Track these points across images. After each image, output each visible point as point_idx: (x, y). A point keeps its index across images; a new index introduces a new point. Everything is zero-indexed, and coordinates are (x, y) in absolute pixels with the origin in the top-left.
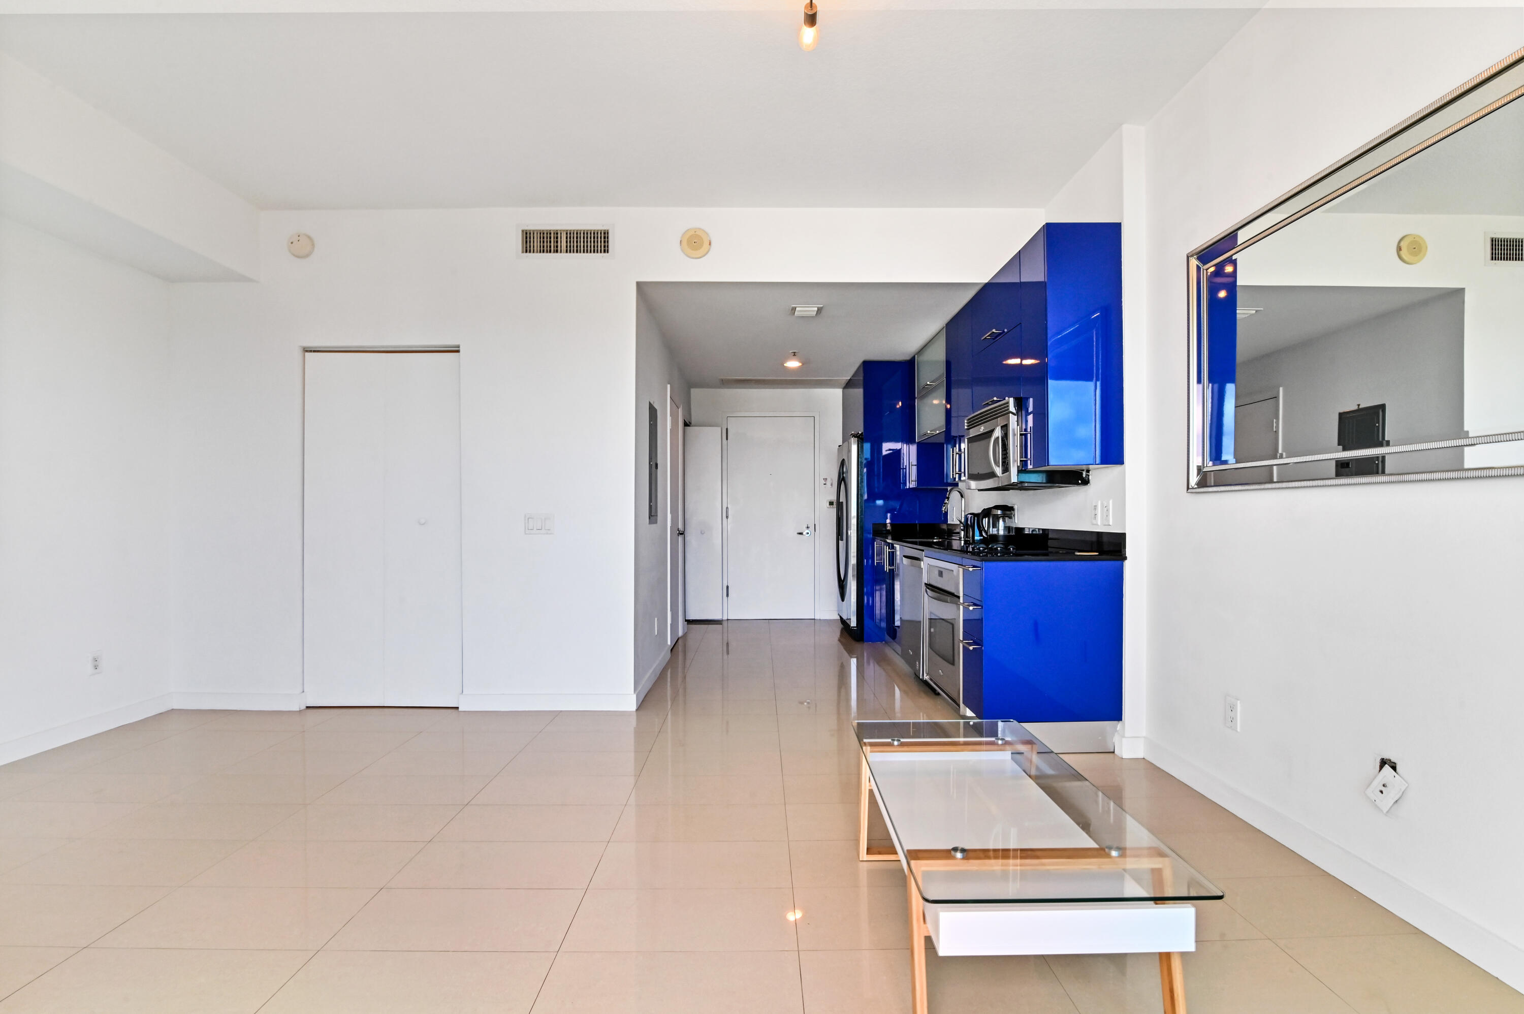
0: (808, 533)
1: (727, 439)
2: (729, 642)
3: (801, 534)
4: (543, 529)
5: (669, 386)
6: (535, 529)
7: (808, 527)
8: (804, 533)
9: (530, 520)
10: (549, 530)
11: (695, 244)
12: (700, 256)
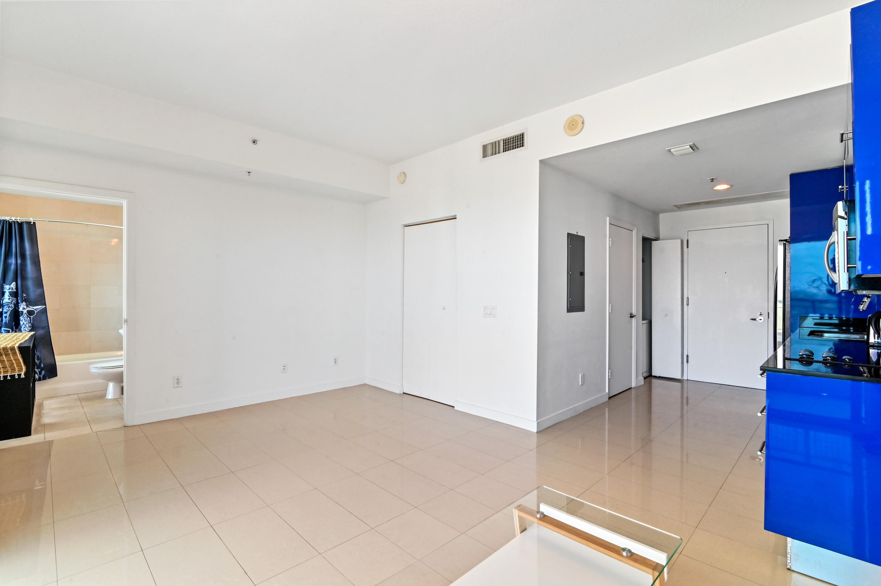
0: (761, 320)
1: (688, 247)
2: (689, 397)
3: (754, 320)
4: (491, 314)
5: (608, 218)
6: (488, 314)
7: (761, 315)
8: (757, 320)
9: (486, 309)
10: (494, 315)
11: (573, 126)
12: (577, 133)
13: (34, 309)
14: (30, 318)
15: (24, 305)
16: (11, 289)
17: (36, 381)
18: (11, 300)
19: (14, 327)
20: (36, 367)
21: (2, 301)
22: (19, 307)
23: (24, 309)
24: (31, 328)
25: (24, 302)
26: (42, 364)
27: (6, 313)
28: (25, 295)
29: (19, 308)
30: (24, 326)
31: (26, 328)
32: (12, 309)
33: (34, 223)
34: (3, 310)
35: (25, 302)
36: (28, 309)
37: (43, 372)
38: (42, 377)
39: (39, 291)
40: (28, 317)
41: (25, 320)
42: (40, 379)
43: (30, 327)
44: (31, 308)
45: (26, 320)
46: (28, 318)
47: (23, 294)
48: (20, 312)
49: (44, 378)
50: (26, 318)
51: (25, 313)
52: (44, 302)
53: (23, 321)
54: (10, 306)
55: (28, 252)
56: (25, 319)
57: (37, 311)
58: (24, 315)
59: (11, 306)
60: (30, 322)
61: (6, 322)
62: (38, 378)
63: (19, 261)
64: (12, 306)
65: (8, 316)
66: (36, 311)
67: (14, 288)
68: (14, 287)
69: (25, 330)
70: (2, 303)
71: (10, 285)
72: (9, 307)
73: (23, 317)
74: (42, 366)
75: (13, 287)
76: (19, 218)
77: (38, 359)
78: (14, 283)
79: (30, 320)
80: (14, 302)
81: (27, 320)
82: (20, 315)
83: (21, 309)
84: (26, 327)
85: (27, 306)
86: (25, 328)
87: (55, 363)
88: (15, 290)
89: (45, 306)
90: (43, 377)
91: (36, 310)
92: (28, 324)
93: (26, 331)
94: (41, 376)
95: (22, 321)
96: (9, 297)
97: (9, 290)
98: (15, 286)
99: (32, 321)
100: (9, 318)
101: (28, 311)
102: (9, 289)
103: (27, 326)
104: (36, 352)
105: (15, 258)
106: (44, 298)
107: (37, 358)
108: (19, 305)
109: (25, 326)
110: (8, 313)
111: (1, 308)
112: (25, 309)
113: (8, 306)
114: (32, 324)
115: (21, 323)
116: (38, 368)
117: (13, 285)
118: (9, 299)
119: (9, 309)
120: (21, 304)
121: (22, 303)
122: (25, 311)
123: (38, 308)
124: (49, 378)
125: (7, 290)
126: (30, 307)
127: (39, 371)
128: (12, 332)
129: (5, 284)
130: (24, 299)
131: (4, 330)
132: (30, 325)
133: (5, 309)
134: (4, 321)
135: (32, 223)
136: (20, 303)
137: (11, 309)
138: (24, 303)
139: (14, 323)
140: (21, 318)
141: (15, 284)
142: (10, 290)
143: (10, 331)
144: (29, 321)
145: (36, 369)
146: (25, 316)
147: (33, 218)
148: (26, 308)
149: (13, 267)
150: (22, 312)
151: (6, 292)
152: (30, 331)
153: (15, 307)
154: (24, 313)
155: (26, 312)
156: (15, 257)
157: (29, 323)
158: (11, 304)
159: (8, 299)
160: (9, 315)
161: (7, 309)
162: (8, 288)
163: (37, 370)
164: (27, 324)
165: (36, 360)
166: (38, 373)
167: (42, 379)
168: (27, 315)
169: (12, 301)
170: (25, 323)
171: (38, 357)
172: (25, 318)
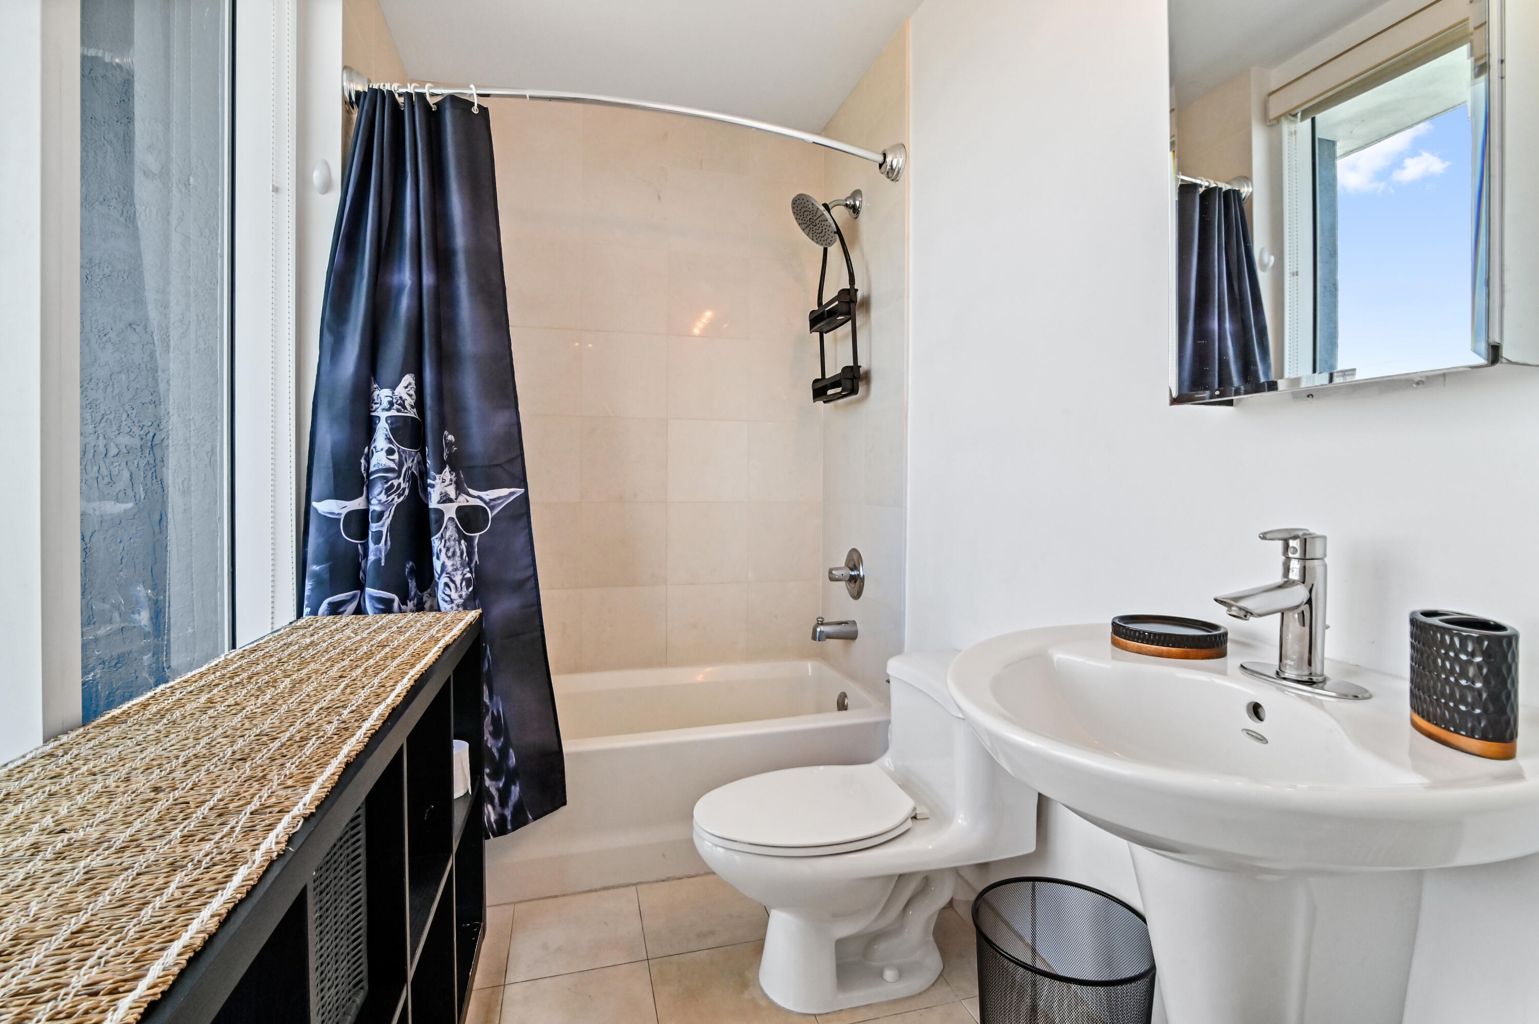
13: (485, 502)
14: (469, 541)
15: (448, 482)
16: (395, 406)
17: (488, 838)
18: (396, 457)
19: (412, 584)
20: (487, 771)
21: (363, 461)
22: (429, 489)
23: (446, 499)
24: (471, 589)
25: (447, 469)
26: (511, 751)
27: (380, 515)
28: (451, 438)
29: (427, 495)
30: (444, 579)
31: (453, 591)
32: (402, 498)
33: (484, 111)
34: (368, 501)
35: (450, 467)
36: (463, 501)
37: (516, 790)
38: (509, 818)
39: (501, 419)
40: (461, 536)
41: (450, 554)
42: (502, 829)
43: (468, 582)
44: (473, 498)
45: (454, 553)
46: (463, 542)
47: (446, 433)
48: (433, 516)
49: (520, 821)
50: (452, 543)
51: (451, 519)
52: (517, 470)
53: (443, 556)
54: (392, 485)
55: (460, 240)
56: (448, 550)
57: (496, 512)
58: (446, 527)
59: (399, 485)
60: (471, 560)
61: (379, 560)
62: (496, 821)
63: (428, 279)
64: (403, 486)
65: (384, 530)
66: (492, 508)
67: (409, 402)
68: (410, 396)
69: (447, 599)
70: (367, 469)
71: (393, 388)
72: (388, 491)
73: (442, 537)
74: (513, 761)
75: (405, 396)
76: (430, 88)
77: (495, 735)
78: (408, 379)
79: (470, 554)
80: (409, 468)
81: (458, 553)
82: (433, 527)
83: (433, 504)
84: (452, 585)
85: (460, 490)
86: (448, 591)
87: (556, 748)
88: (412, 413)
89: (522, 490)
90: (513, 815)
91: (491, 503)
92: (459, 572)
93: (452, 601)
94: (508, 813)
95: (438, 558)
96: (391, 442)
97: (389, 410)
98: (412, 392)
99: (476, 558)
100: (389, 543)
101: (460, 510)
102: (391, 404)
103: (458, 578)
104: (486, 700)
105: (412, 268)
106: (518, 452)
107: (491, 728)
108: (429, 481)
109: (447, 580)
110: (387, 520)
111: (361, 495)
112: (451, 501)
113: (386, 486)
114: (478, 571)
115: (437, 565)
116: (494, 777)
117: (405, 388)
118: (390, 452)
119: (390, 498)
120: (435, 479)
121: (440, 473)
122: (450, 511)
123: (499, 498)
124: (535, 819)
125: (383, 410)
126: (471, 491)
127: (498, 790)
128: (401, 611)
129: (376, 381)
130: (449, 455)
131: (372, 598)
132: (469, 575)
133: (374, 501)
134: (371, 557)
135: (475, 110)
136: (432, 473)
137: (398, 501)
138: (447, 474)
139: (410, 564)
140: (436, 544)
141: (413, 382)
142: (393, 413)
143: (392, 601)
144: (465, 554)
145: (488, 782)
146: (451, 532)
147: (477, 87)
148: (453, 495)
149: (405, 303)
150: (440, 513)
151: (379, 418)
152: (466, 605)
153: (413, 488)
154: (446, 519)
155: (454, 516)
156: (412, 264)
157: (463, 566)
158: (398, 477)
159: (383, 454)
160: (391, 528)
161: (383, 497)
162: (385, 404)
163: (494, 783)
164: (456, 570)
165: (487, 736)
166: (497, 800)
167: (509, 827)
168: (457, 527)
169: (401, 464)
170: (449, 563)
171: (496, 720)
172: (448, 544)
